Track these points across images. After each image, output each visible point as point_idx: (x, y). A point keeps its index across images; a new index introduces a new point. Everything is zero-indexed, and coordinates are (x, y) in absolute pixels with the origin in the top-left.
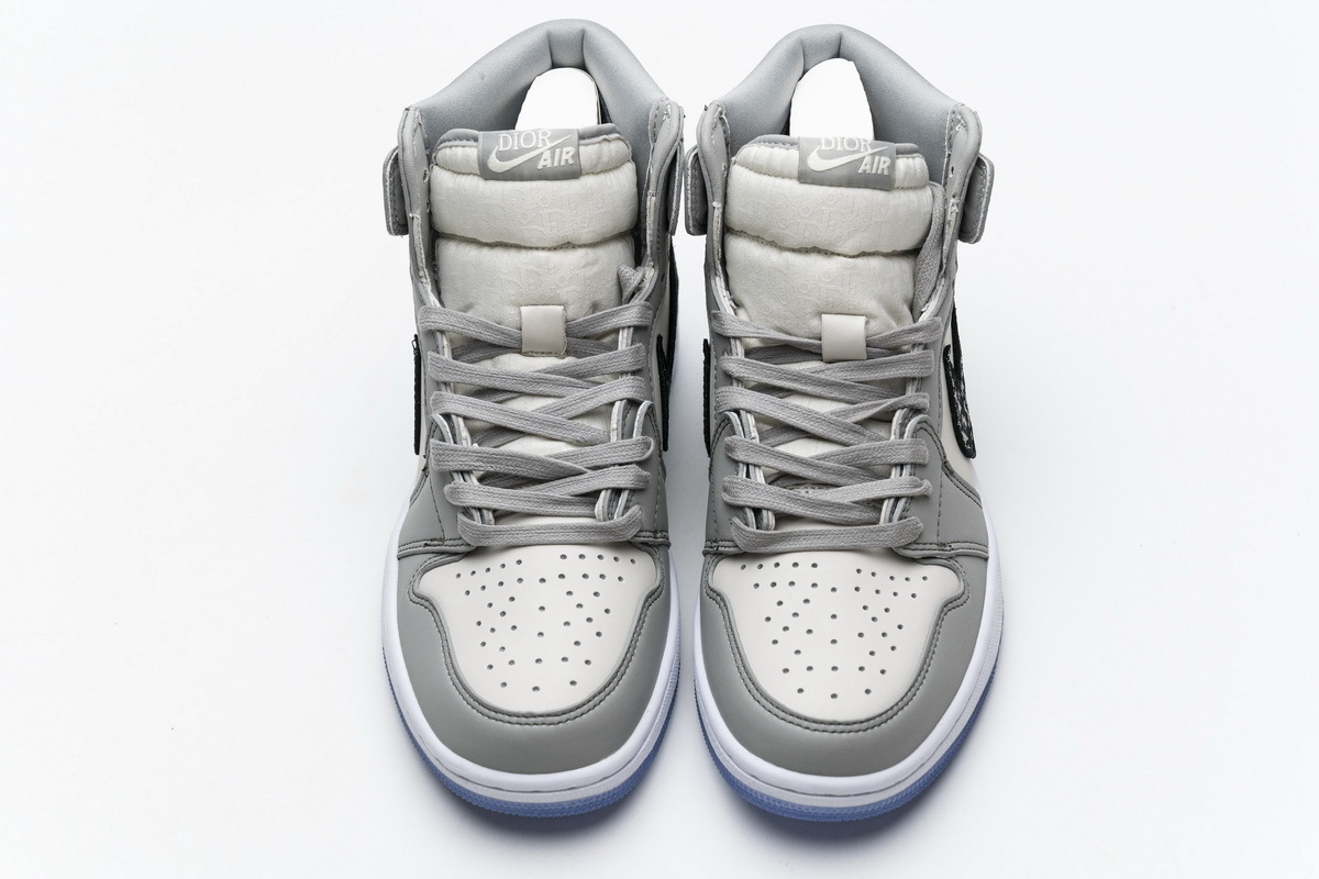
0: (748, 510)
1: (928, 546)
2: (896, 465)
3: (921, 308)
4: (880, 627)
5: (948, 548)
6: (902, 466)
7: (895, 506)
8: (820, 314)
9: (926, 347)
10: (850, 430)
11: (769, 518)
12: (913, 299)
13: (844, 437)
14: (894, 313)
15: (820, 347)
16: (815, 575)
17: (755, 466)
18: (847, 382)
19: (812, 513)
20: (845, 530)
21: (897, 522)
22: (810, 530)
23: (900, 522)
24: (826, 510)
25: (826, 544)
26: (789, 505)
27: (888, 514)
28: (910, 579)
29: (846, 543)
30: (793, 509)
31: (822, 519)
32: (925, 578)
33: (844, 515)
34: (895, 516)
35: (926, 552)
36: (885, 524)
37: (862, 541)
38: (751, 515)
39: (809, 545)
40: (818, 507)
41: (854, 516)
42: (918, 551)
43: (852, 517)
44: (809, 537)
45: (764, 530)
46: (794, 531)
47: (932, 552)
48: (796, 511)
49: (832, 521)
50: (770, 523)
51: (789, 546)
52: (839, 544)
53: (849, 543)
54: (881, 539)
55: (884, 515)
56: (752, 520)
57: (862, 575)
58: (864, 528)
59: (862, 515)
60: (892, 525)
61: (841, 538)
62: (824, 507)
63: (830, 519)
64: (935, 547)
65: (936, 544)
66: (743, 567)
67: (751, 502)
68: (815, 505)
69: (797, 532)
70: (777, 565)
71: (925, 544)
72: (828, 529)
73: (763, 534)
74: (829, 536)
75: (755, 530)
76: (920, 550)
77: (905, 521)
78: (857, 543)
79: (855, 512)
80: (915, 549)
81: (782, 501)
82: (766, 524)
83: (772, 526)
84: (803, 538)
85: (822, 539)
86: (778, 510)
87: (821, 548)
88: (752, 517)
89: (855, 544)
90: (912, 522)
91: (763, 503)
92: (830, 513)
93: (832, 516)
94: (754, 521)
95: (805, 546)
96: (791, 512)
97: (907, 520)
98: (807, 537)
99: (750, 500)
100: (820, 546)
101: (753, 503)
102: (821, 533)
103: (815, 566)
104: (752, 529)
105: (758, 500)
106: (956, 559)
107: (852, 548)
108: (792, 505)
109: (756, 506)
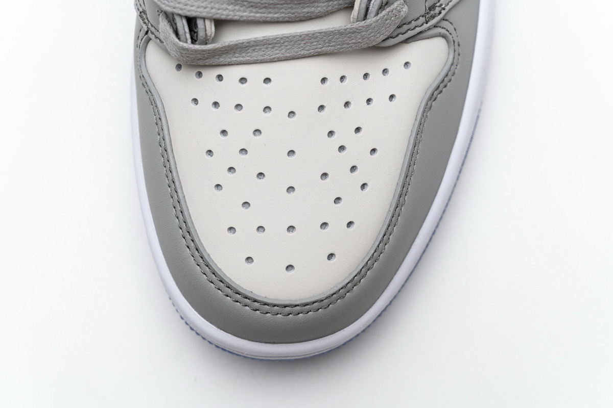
0: (178, 18)
1: (414, 24)
4: (348, 158)
5: (437, 10)
16: (267, 95)
19: (264, 15)
20: (307, 35)
21: (374, 19)
22: (262, 39)
23: (378, 18)
24: (282, 8)
25: (283, 54)
26: (232, 9)
27: (364, 6)
28: (388, 71)
29: (308, 50)
30: (237, 13)
31: (276, 20)
32: (407, 64)
33: (306, 10)
34: (373, 4)
35: (410, 33)
36: (358, 23)
37: (329, 46)
38: (183, 24)
39: (260, 58)
40: (272, 6)
41: (319, 9)
42: (400, 35)
43: (317, 11)
44: (260, 48)
45: (200, 44)
46: (240, 42)
47: (418, 30)
48: (242, 16)
49: (290, 20)
50: (209, 33)
51: (235, 59)
52: (300, 53)
53: (312, 51)
54: (354, 41)
55: (358, 7)
56: (185, 30)
57: (328, 83)
58: (331, 30)
59: (329, 6)
60: (368, 24)
61: (302, 45)
62: (279, 6)
63: (287, 19)
64: (422, 20)
65: (423, 16)
66: (179, 67)
67: (181, 9)
68: (267, 5)
69: (244, 42)
70: (220, 77)
71: (410, 23)
72: (285, 35)
73: (199, 50)
74: (286, 44)
75: (189, 45)
76: (402, 34)
77: (384, 13)
78: (323, 49)
79: (321, 4)
80: (397, 35)
81: (222, 4)
82: (204, 37)
83: (210, 37)
84: (253, 48)
85: (276, 48)
86: (217, 16)
87: (276, 60)
88: (184, 27)
89: (320, 50)
90: (394, 11)
91: (199, 10)
92: (287, 11)
93: (290, 15)
94: (187, 30)
95: (256, 58)
96: (236, 18)
97: (388, 9)
98: (258, 48)
99: (180, 6)
100: (274, 58)
101: (184, 11)
102: (275, 41)
103: (267, 80)
104: (185, 45)
105: (192, 6)
106: (447, 18)
107: (316, 54)
108: (237, 8)
109: (189, 14)
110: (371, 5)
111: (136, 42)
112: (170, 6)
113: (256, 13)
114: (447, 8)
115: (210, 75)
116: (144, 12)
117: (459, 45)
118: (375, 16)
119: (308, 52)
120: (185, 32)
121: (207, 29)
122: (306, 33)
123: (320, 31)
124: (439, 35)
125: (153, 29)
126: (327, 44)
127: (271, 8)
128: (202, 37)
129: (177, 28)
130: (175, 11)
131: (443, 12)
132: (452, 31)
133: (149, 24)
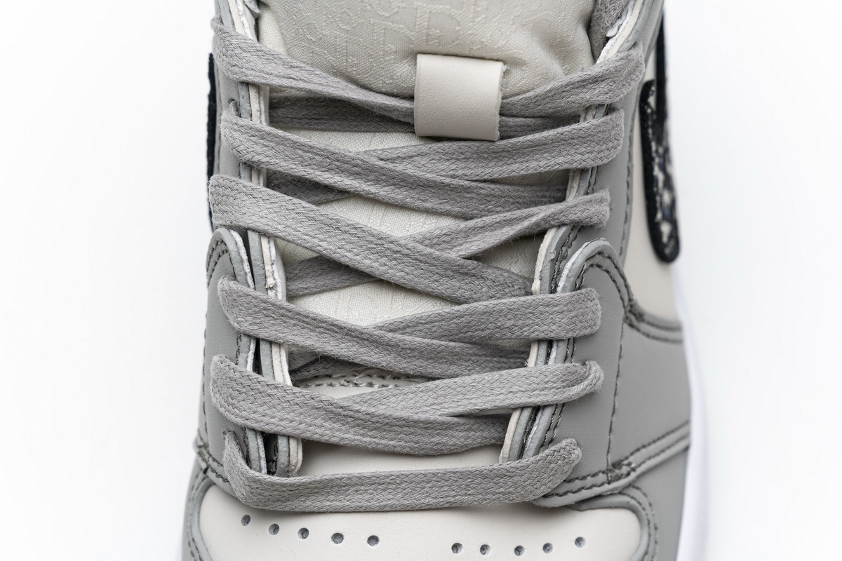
0: (250, 435)
1: (590, 481)
2: (539, 341)
3: (607, 29)
5: (625, 470)
6: (550, 343)
7: (532, 420)
8: (412, 55)
9: (610, 109)
10: (458, 271)
11: (291, 452)
12: (593, 11)
13: (444, 286)
14: (558, 48)
15: (410, 113)
17: (271, 343)
18: (455, 181)
19: (374, 440)
20: (434, 474)
21: (532, 459)
22: (368, 475)
23: (538, 458)
24: (401, 433)
25: (397, 500)
26: (330, 427)
27: (518, 438)
28: (551, 548)
29: (435, 498)
30: (337, 434)
31: (392, 449)
32: (579, 541)
33: (435, 439)
34: (532, 438)
35: (585, 494)
36: (509, 462)
37: (466, 494)
38: (258, 444)
39: (364, 504)
40: (386, 427)
41: (455, 440)
42: (570, 494)
43: (451, 443)
44: (366, 488)
45: (280, 475)
46: (337, 476)
47: (596, 491)
48: (343, 438)
49: (412, 452)
50: (293, 461)
51: (329, 503)
52: (423, 501)
53: (441, 500)
54: (502, 490)
55: (510, 440)
56: (259, 454)
57: (462, 552)
58: (470, 469)
59: (469, 438)
60: (524, 465)
61: (427, 489)
62: (396, 428)
63: (408, 449)
64: (602, 478)
65: (603, 472)
66: (246, 520)
67: (257, 421)
68: (380, 425)
69: (344, 478)
70: (304, 532)
71: (584, 478)
72: (403, 473)
73: (277, 484)
74: (403, 485)
75: (263, 476)
76: (574, 493)
77: (547, 452)
78: (456, 498)
79: (457, 433)
80: (566, 493)
81: (316, 419)
82: (286, 463)
83: (295, 466)
84: (355, 489)
85: (389, 491)
86: (308, 435)
87: (387, 509)
88: (258, 448)
89: (452, 499)
90: (562, 451)
91: (282, 423)
92: (408, 438)
93: (413, 444)
94: (263, 455)
95: (358, 504)
96: (334, 440)
97: (553, 448)
98: (362, 488)
99: (256, 416)
100: (385, 506)
101: (261, 424)
102: (388, 480)
103: (373, 540)
104: (257, 474)
105: (273, 417)
106: (637, 485)
107: (446, 505)
108: (337, 426)
109: (267, 428)
110: (529, 440)
111: (189, 494)
112: (242, 417)
113: (363, 435)
114: (639, 471)
115: (290, 528)
116: (205, 446)
117: (656, 528)
118: (534, 455)
119: (435, 501)
120: (260, 457)
121: (291, 453)
122: (434, 471)
123: (453, 470)
124: (627, 506)
125: (214, 465)
126: (464, 492)
127: (385, 431)
128: (283, 464)
129: (248, 452)
130: (249, 423)
131: (633, 475)
132: (647, 506)
133: (211, 459)
